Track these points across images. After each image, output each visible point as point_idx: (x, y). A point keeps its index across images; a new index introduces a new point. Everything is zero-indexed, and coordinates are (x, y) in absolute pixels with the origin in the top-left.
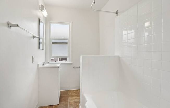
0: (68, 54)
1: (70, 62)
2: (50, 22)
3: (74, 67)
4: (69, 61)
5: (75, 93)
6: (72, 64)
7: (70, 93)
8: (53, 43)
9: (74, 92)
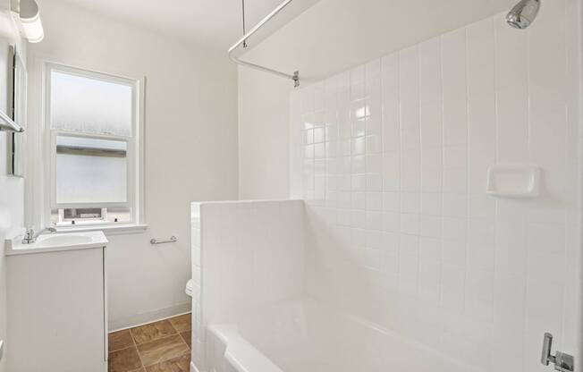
0: (130, 195)
1: (138, 225)
2: (47, 64)
3: (152, 242)
4: (134, 222)
5: (160, 333)
6: (145, 228)
7: (143, 337)
8: (60, 150)
9: (158, 331)
